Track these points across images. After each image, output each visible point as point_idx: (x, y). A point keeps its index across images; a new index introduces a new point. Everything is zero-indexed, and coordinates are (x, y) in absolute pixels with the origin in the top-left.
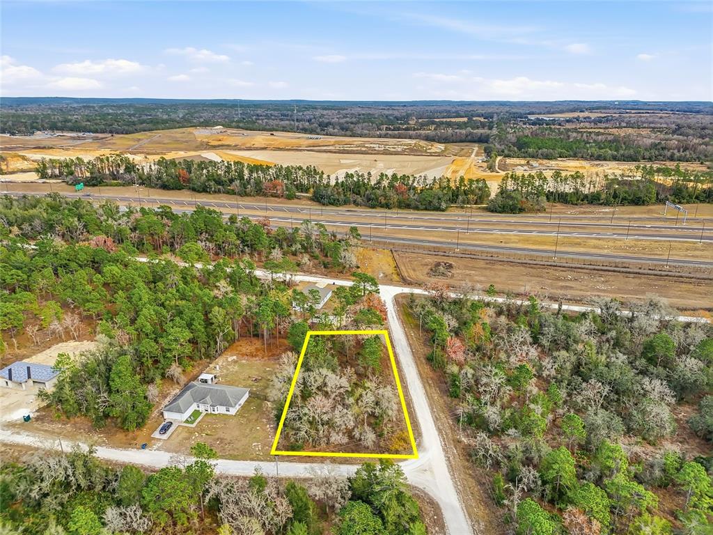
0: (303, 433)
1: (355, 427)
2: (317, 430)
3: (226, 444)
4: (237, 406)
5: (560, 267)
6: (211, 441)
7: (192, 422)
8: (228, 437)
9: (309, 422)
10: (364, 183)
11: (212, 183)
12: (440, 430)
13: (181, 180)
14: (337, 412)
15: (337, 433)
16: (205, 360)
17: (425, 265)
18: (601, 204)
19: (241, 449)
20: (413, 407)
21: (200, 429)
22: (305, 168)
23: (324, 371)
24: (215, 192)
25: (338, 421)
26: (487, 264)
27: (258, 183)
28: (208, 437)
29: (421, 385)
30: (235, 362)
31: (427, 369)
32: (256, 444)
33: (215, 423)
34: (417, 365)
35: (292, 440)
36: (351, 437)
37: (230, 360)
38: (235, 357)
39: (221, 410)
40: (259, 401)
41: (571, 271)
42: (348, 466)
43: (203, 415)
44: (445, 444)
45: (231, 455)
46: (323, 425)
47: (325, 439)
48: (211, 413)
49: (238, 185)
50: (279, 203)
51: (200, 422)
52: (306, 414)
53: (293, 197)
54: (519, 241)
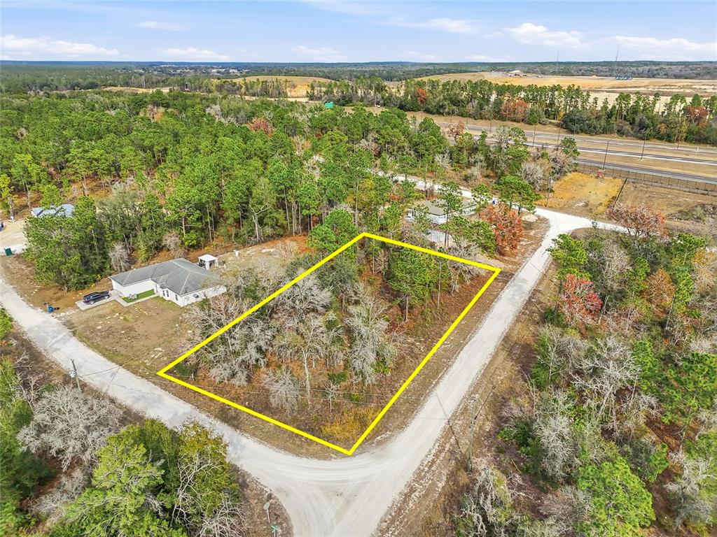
3: (128, 337)
4: (191, 296)
6: (119, 327)
8: (140, 329)
11: (448, 103)
21: (128, 311)
24: (448, 114)
27: (499, 103)
32: (160, 349)
37: (264, 251)
38: (273, 250)
39: (172, 296)
43: (152, 296)
48: (162, 298)
49: (474, 106)
53: (535, 122)
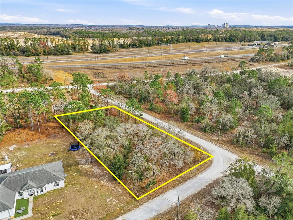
19: (101, 211)
21: (41, 215)
30: (18, 149)
31: (155, 114)
32: (109, 199)
34: (147, 114)
37: (11, 149)
38: (14, 146)
39: (50, 187)
40: (73, 167)
43: (31, 200)
48: (39, 196)
51: (34, 209)
54: (122, 61)
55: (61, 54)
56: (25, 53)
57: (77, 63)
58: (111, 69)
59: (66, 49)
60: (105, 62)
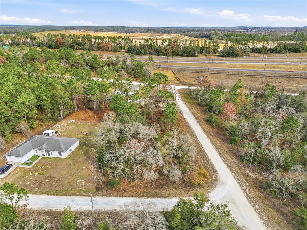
0: (119, 171)
1: (164, 166)
2: (132, 168)
3: (54, 182)
4: (68, 151)
5: (269, 76)
6: (42, 179)
7: (29, 164)
8: (56, 175)
9: (125, 162)
10: (154, 45)
11: (75, 44)
12: (230, 167)
13: (59, 44)
14: (149, 153)
15: (150, 170)
16: (51, 122)
17: (191, 77)
18: (278, 53)
19: (66, 185)
20: (204, 151)
21: (35, 169)
22: (123, 37)
23: (137, 124)
24: (76, 49)
25: (150, 160)
26: (227, 76)
27: (99, 44)
28: (39, 176)
29: (206, 137)
30: (73, 123)
31: (207, 127)
32: (80, 181)
33: (49, 165)
34: (200, 124)
35: (111, 177)
36: (161, 174)
37: (69, 122)
38: (73, 121)
39: (55, 154)
40: (87, 148)
41: (276, 78)
42: (160, 199)
43: (40, 158)
44: (238, 178)
45: (56, 191)
46: (136, 164)
47: (139, 176)
48: (47, 157)
49: (88, 45)
50: (110, 54)
51: (36, 164)
52: (122, 155)
53: (117, 51)
54: (241, 67)
55: (187, 56)
56: (158, 53)
57: (192, 65)
58: (219, 74)
59: (192, 51)
60: (220, 67)
